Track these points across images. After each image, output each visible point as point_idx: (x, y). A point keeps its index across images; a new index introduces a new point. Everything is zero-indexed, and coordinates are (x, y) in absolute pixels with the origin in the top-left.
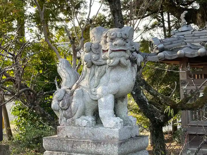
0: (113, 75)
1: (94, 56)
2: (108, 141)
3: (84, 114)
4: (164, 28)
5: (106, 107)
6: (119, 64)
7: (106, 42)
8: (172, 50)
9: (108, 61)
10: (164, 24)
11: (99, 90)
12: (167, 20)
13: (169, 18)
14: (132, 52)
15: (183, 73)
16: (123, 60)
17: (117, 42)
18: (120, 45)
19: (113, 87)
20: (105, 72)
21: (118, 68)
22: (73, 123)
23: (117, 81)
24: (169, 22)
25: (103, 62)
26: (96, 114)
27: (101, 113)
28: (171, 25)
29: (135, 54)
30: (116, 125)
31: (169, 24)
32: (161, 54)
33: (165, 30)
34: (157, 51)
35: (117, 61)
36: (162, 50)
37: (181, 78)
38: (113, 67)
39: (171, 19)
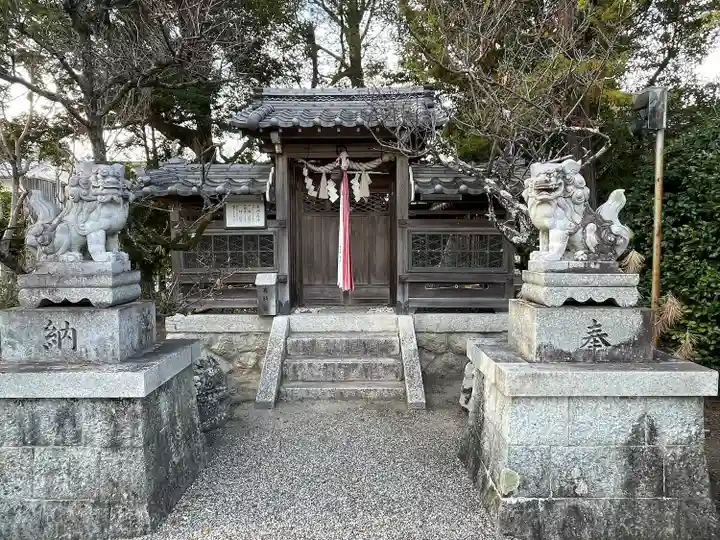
0: (105, 211)
1: (83, 191)
2: (100, 273)
3: (69, 249)
4: (147, 148)
5: (98, 242)
6: (112, 201)
7: (97, 179)
8: (161, 185)
9: (99, 197)
10: (145, 141)
11: (88, 225)
12: (151, 137)
13: (153, 134)
14: (124, 190)
15: (174, 213)
16: (115, 197)
17: (110, 179)
18: (113, 183)
19: (105, 223)
20: (95, 208)
21: (108, 205)
22: (56, 259)
23: (109, 217)
24: (154, 140)
25: (94, 198)
26: (84, 250)
27: (91, 248)
28: (157, 145)
29: (126, 191)
30: (109, 260)
31: (154, 143)
32: (146, 189)
33: (147, 152)
34: (142, 185)
35: (110, 197)
36: (148, 184)
37: (172, 219)
38: (104, 204)
39: (156, 136)
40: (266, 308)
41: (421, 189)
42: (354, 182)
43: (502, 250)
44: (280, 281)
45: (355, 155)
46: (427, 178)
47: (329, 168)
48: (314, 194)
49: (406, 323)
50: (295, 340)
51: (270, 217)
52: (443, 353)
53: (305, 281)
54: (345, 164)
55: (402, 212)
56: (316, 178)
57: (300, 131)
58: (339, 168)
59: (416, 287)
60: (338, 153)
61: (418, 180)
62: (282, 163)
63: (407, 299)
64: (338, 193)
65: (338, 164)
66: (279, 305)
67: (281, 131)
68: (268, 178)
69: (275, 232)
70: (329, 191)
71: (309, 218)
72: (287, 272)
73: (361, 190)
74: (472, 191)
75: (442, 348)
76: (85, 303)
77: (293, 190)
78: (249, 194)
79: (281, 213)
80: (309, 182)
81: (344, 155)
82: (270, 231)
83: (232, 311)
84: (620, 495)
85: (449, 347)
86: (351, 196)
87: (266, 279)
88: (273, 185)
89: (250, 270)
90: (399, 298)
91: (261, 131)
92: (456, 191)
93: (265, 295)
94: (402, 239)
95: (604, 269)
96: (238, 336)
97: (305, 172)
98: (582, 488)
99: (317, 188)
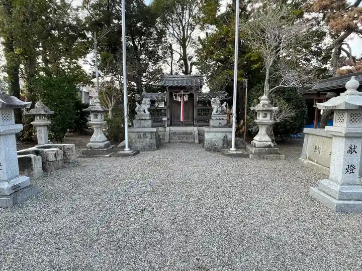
7: (147, 101)
11: (145, 108)
17: (149, 101)
20: (146, 105)
22: (140, 113)
38: (148, 105)
40: (165, 125)
41: (199, 99)
42: (184, 97)
44: (168, 119)
45: (184, 91)
46: (201, 96)
47: (179, 94)
48: (176, 100)
49: (196, 129)
50: (171, 132)
51: (165, 105)
53: (173, 120)
55: (195, 103)
56: (176, 96)
57: (173, 87)
58: (181, 94)
59: (198, 121)
61: (199, 97)
62: (169, 93)
63: (196, 124)
64: (181, 99)
66: (168, 125)
67: (168, 87)
68: (165, 96)
70: (179, 99)
72: (169, 117)
73: (186, 99)
76: (145, 119)
77: (170, 99)
78: (161, 100)
79: (168, 104)
80: (174, 97)
81: (182, 91)
82: (165, 108)
84: (222, 146)
86: (184, 100)
87: (165, 119)
89: (161, 117)
93: (165, 122)
94: (195, 110)
95: (222, 114)
97: (173, 95)
98: (217, 145)
99: (176, 98)
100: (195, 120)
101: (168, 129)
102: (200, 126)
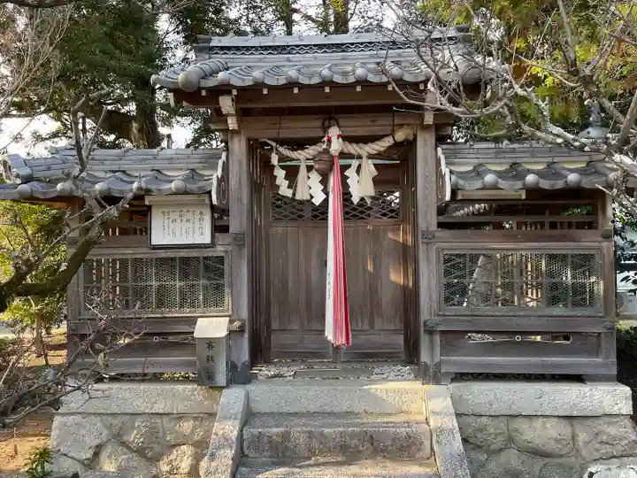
32: (25, 187)
34: (19, 181)
36: (27, 180)
40: (211, 375)
41: (461, 182)
42: (351, 172)
43: (593, 279)
44: (235, 331)
45: (350, 132)
46: (467, 164)
47: (311, 151)
48: (289, 193)
50: (255, 431)
51: (219, 228)
52: (500, 450)
53: (275, 325)
54: (336, 146)
55: (427, 219)
56: (292, 173)
57: (265, 92)
58: (326, 151)
59: (452, 339)
60: (325, 129)
61: (453, 168)
62: (239, 146)
63: (438, 358)
64: (325, 191)
65: (324, 146)
66: (232, 367)
67: (235, 92)
68: (215, 168)
69: (226, 252)
70: (311, 188)
71: (280, 230)
72: (245, 314)
73: (361, 186)
74: (545, 184)
75: (498, 443)
77: (256, 188)
78: (186, 193)
79: (237, 222)
80: (280, 174)
81: (334, 132)
82: (219, 250)
83: (156, 378)
85: (510, 440)
86: (346, 196)
87: (212, 326)
88: (224, 180)
89: (187, 312)
90: (425, 357)
91: (204, 93)
92: (519, 184)
93: (210, 353)
94: (428, 261)
96: (166, 419)
97: (275, 160)
99: (292, 184)
100: (431, 332)
101: (233, 398)
102: (460, 377)
